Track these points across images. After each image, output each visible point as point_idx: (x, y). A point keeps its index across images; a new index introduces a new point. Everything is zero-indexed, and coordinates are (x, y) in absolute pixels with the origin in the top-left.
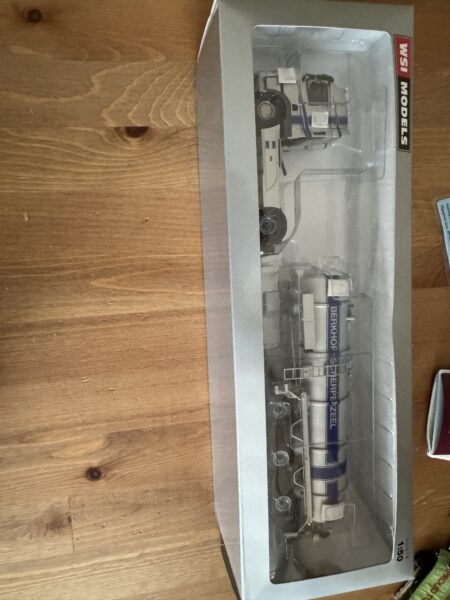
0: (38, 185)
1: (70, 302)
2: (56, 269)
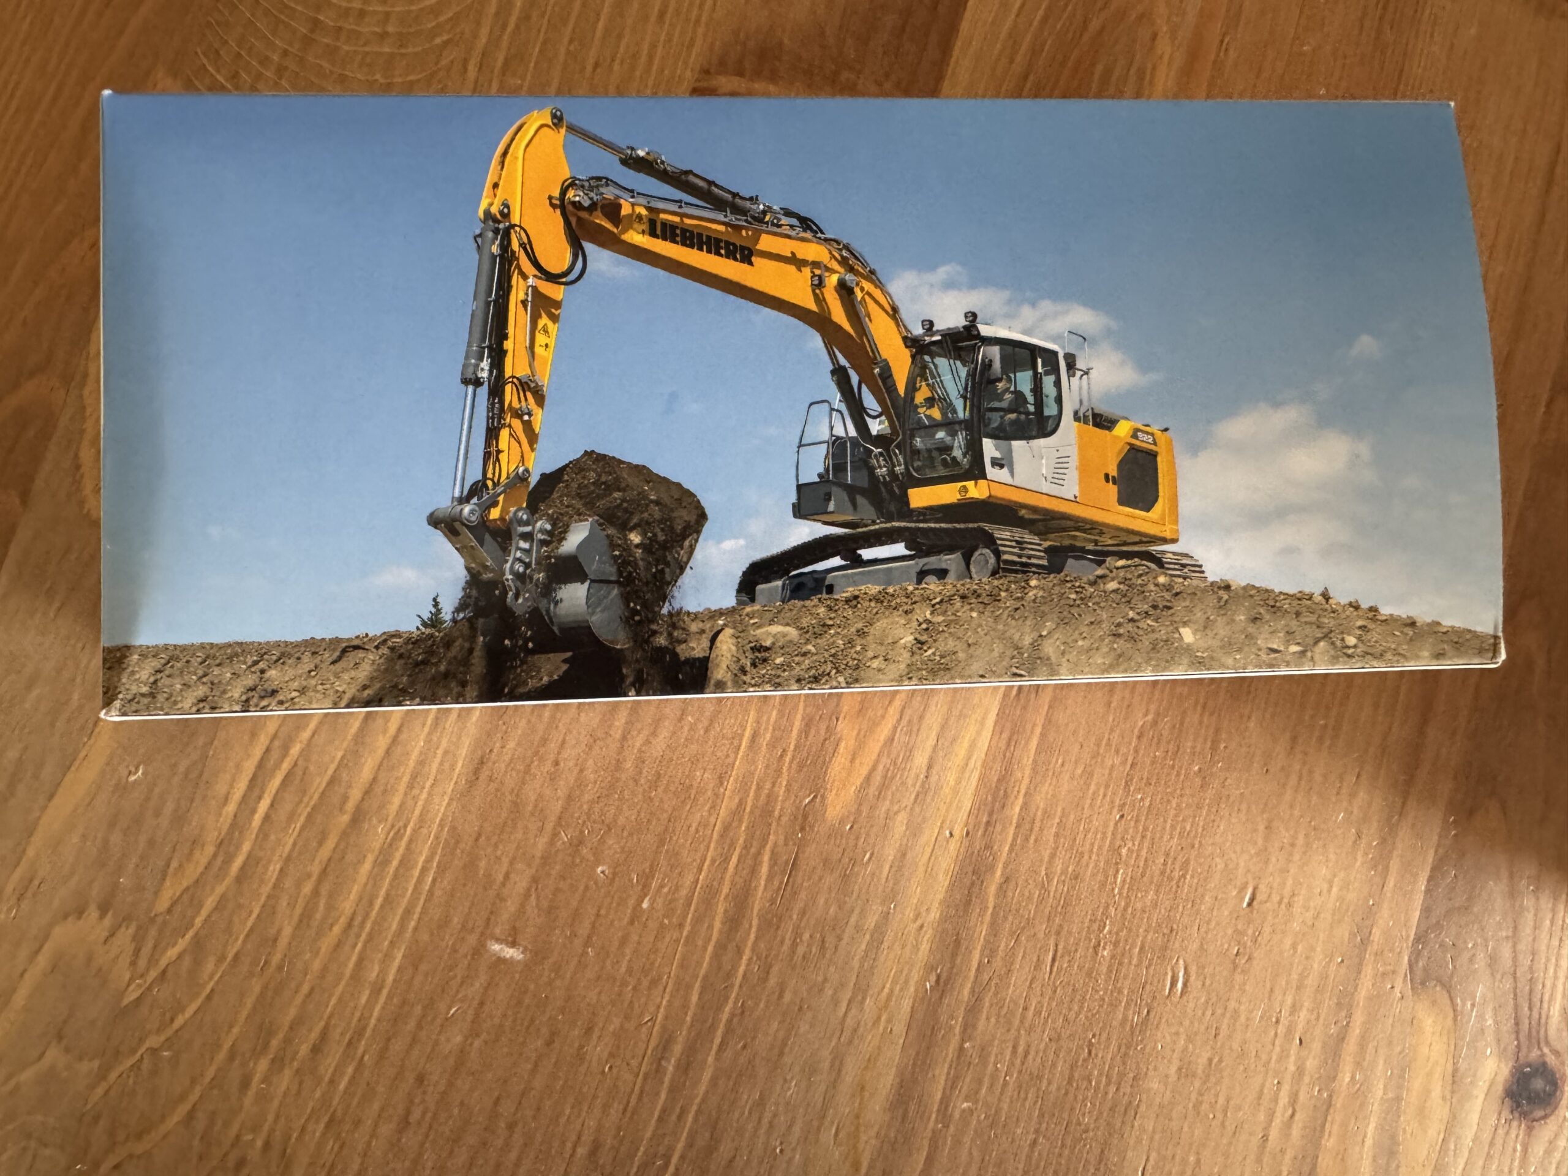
0: (406, 863)
1: (871, 921)
2: (734, 922)
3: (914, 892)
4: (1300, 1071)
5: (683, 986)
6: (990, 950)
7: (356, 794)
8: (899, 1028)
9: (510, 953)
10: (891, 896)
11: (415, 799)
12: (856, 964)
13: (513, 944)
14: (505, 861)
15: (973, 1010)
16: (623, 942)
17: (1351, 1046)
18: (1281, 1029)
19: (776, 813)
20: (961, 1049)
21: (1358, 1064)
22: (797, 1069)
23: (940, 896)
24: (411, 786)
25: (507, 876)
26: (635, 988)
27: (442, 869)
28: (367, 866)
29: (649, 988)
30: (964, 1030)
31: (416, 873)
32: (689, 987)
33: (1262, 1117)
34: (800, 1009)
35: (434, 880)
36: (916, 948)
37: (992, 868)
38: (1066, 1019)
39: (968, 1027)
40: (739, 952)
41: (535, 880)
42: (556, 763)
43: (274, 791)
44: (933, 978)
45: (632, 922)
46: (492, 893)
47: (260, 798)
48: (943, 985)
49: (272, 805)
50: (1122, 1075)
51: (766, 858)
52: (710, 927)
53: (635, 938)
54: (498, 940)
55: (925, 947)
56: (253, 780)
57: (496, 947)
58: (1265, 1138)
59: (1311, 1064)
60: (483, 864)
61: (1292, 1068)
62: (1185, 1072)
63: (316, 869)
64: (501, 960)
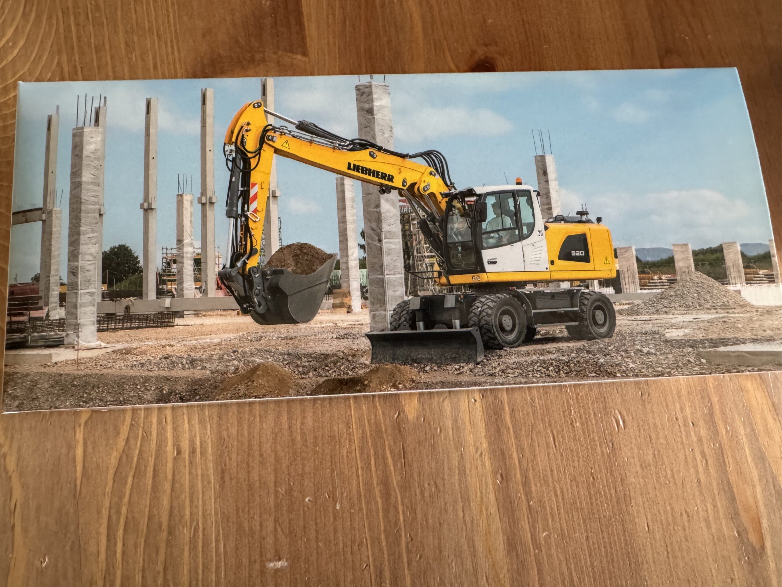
3: (470, 439)
4: (700, 440)
5: (376, 540)
6: (520, 448)
7: (165, 519)
8: (493, 509)
9: (279, 564)
10: (460, 444)
11: (197, 507)
12: (457, 487)
13: (279, 560)
14: (257, 517)
15: (526, 483)
16: (335, 531)
17: (718, 416)
18: (681, 422)
19: (383, 430)
20: (529, 506)
21: (725, 422)
22: (452, 557)
23: (483, 435)
24: (191, 502)
25: (261, 525)
26: (352, 553)
27: (226, 537)
28: (186, 553)
29: (359, 550)
30: (526, 495)
31: (214, 544)
32: (379, 539)
33: (692, 471)
34: (440, 524)
35: (225, 545)
36: (483, 465)
37: (503, 408)
38: (574, 467)
39: (528, 495)
40: (396, 509)
41: (276, 521)
42: (261, 455)
43: (122, 537)
44: (499, 476)
45: (335, 519)
46: (257, 536)
47: (115, 544)
48: (505, 478)
49: (124, 545)
50: (614, 482)
51: (388, 454)
52: (376, 503)
53: (340, 527)
54: (271, 561)
55: (488, 463)
56: (108, 536)
57: (272, 565)
58: (699, 481)
59: (703, 432)
60: (246, 525)
61: (695, 439)
62: (644, 466)
63: (160, 567)
64: (277, 571)
